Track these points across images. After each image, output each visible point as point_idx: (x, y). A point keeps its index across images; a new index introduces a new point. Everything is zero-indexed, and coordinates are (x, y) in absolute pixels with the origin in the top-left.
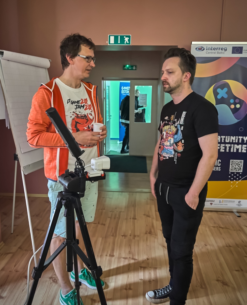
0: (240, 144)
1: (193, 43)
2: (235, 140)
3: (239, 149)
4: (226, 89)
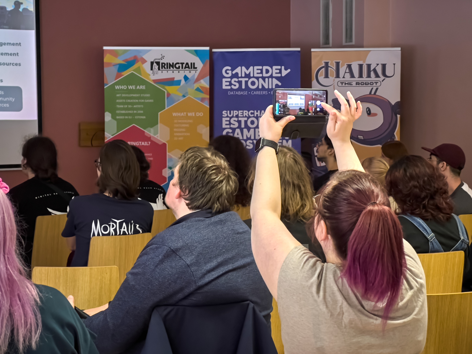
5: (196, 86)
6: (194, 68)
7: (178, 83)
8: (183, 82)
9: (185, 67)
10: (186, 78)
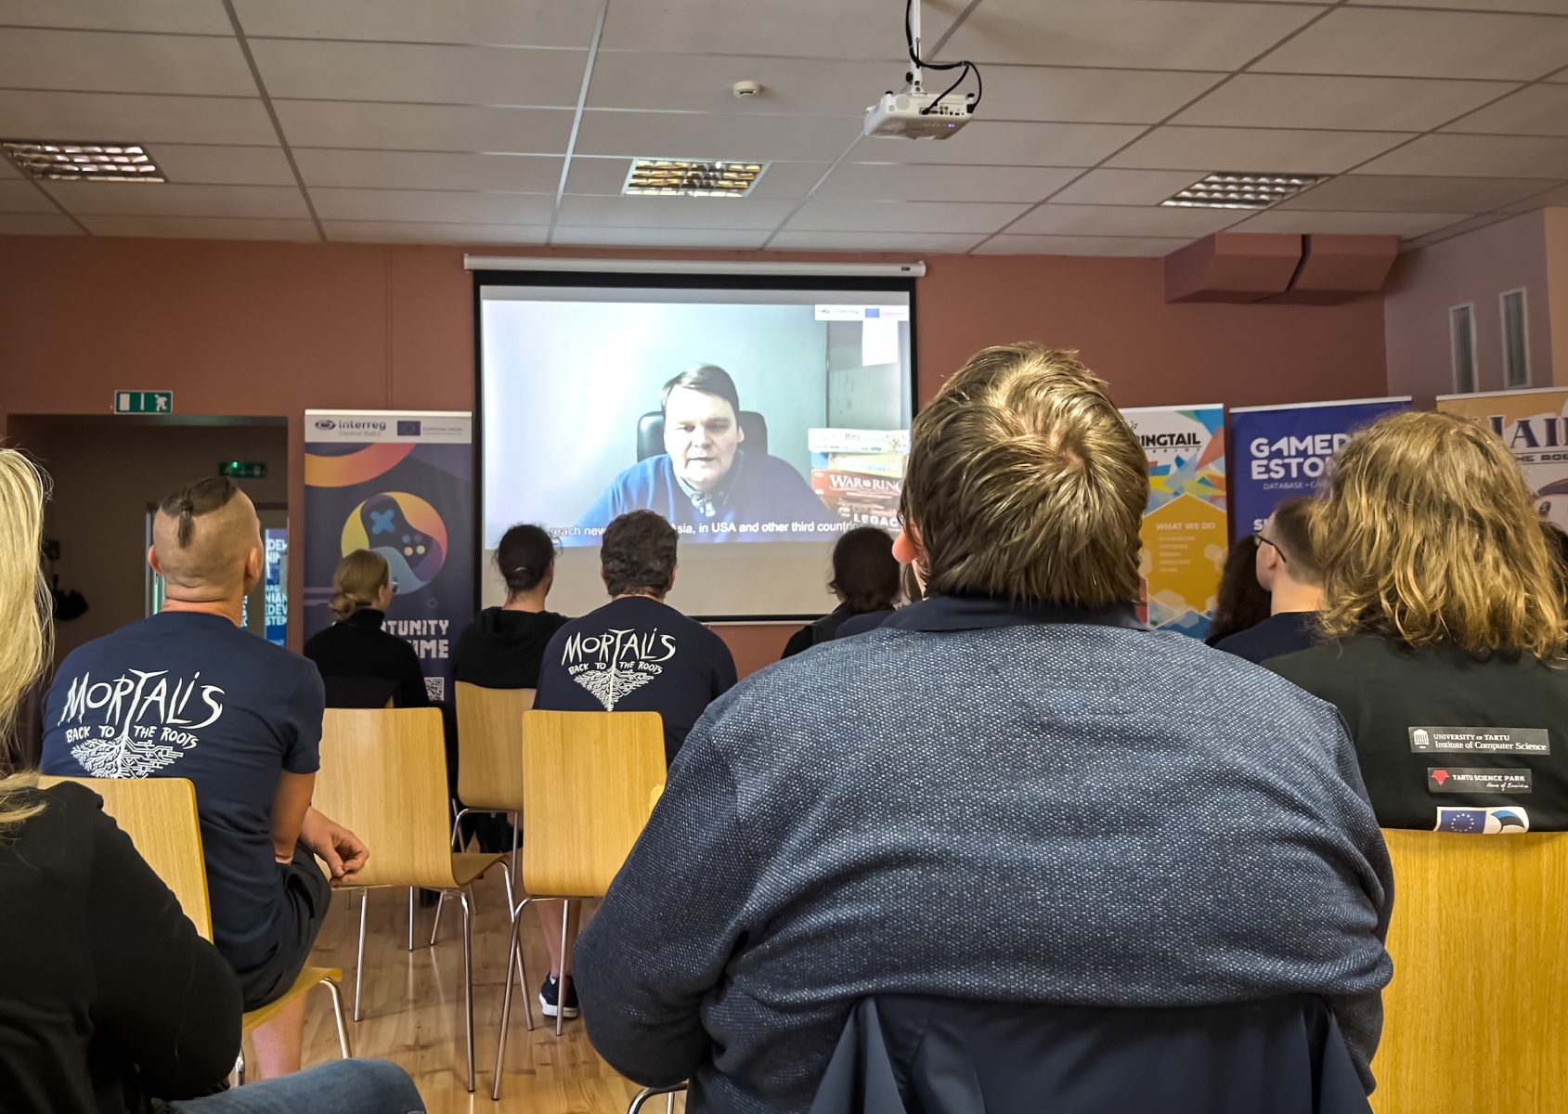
0: (433, 638)
1: (308, 412)
2: (422, 630)
3: (431, 650)
4: (390, 514)
5: (1200, 474)
6: (1195, 442)
7: (1165, 470)
8: (1174, 468)
9: (1177, 443)
10: (1179, 461)
